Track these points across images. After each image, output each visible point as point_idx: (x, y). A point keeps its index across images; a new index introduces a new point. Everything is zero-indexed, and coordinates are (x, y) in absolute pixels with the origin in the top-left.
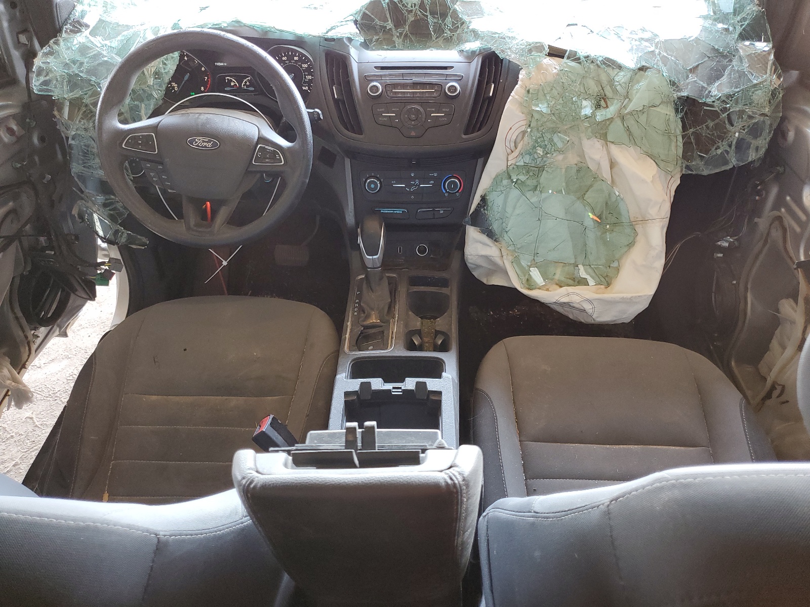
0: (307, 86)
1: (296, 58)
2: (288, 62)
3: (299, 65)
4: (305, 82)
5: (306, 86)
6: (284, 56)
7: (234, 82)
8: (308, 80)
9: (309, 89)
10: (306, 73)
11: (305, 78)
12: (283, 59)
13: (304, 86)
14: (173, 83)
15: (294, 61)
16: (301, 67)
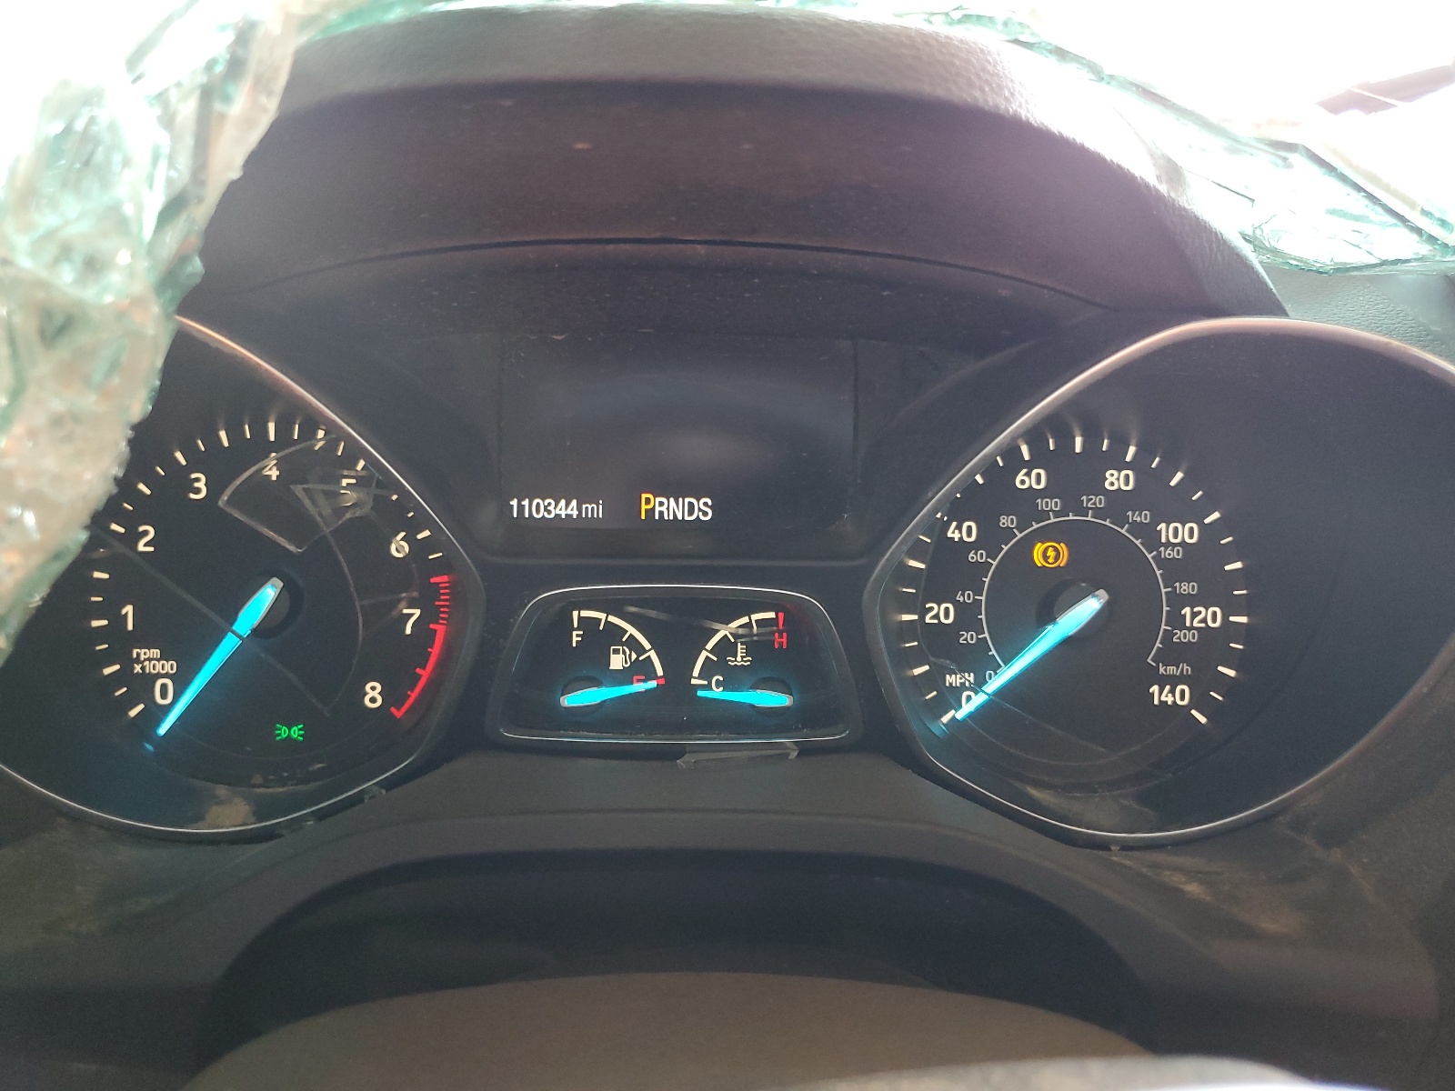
0: (1182, 679)
1: (1115, 480)
2: (1054, 504)
3: (1137, 529)
4: (1173, 653)
5: (1173, 681)
6: (1030, 466)
7: (633, 644)
8: (1191, 637)
9: (1199, 701)
10: (1185, 588)
11: (1178, 622)
12: (1023, 480)
13: (1163, 681)
14: (144, 653)
15: (1099, 501)
16: (1153, 541)
